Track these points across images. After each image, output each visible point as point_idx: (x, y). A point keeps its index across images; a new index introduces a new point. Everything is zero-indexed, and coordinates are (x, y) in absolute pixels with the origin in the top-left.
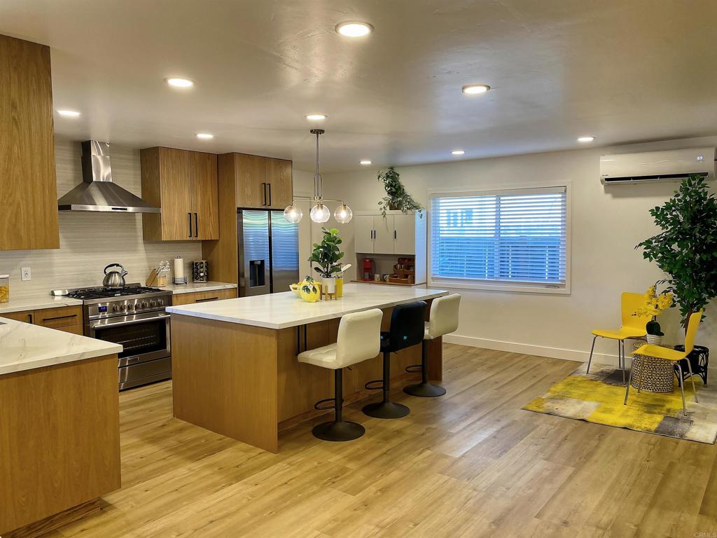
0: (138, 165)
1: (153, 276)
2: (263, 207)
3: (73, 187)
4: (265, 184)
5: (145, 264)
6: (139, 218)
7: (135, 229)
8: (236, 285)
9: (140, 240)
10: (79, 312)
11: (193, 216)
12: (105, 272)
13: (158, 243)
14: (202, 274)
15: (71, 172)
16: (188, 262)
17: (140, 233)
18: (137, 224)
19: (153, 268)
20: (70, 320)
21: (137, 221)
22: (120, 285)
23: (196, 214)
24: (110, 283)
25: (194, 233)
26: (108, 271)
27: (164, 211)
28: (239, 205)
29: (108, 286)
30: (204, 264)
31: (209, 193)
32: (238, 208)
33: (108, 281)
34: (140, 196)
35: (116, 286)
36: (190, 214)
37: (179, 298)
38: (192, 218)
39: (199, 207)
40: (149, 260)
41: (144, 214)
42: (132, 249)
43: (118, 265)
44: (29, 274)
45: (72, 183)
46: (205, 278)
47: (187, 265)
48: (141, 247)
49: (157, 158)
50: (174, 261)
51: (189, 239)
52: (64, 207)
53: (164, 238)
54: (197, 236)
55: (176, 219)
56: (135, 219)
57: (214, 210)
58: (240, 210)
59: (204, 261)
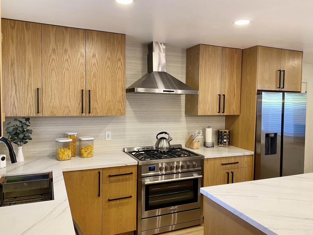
0: (185, 60)
1: (190, 141)
2: (278, 90)
3: (141, 76)
4: (280, 71)
5: (186, 131)
6: (183, 98)
7: (180, 105)
8: (253, 153)
9: (183, 114)
10: (134, 171)
11: (222, 97)
12: (157, 138)
13: (195, 116)
14: (225, 140)
15: (141, 66)
16: (215, 130)
17: (183, 109)
18: (182, 102)
19: (191, 134)
20: (128, 176)
21: (182, 100)
22: (167, 148)
23: (224, 95)
24: (160, 146)
25: (222, 110)
26: (159, 136)
27: (201, 93)
28: (259, 87)
29: (158, 148)
30: (227, 133)
31: (235, 78)
32: (258, 90)
33: (158, 145)
34: (185, 83)
35: (164, 149)
36: (220, 95)
37: (209, 161)
38: (222, 98)
39: (227, 90)
40: (188, 128)
41: (187, 95)
42: (177, 120)
43: (166, 133)
44: (110, 137)
45: (141, 73)
46: (227, 143)
47: (215, 133)
48: (183, 118)
49: (198, 54)
50: (205, 129)
51: (218, 114)
52: (131, 90)
53: (199, 114)
54: (224, 112)
55: (209, 99)
56: (180, 99)
57: (237, 92)
58: (260, 92)
59: (227, 131)
